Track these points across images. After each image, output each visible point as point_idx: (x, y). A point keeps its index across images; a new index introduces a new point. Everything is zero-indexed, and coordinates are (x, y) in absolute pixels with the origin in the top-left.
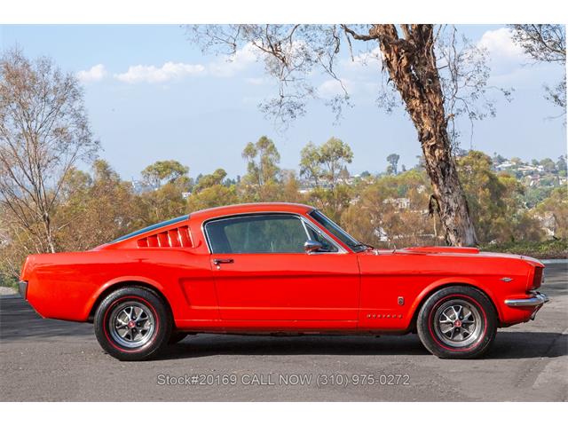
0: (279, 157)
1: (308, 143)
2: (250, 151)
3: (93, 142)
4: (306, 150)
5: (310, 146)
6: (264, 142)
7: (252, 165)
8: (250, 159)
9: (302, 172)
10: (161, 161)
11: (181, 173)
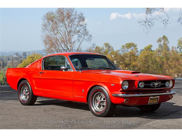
0: (169, 42)
1: (180, 38)
2: (159, 41)
3: (89, 35)
4: (179, 40)
5: (181, 39)
6: (164, 37)
7: (160, 45)
8: (159, 43)
9: (178, 47)
10: (127, 43)
11: (135, 47)
